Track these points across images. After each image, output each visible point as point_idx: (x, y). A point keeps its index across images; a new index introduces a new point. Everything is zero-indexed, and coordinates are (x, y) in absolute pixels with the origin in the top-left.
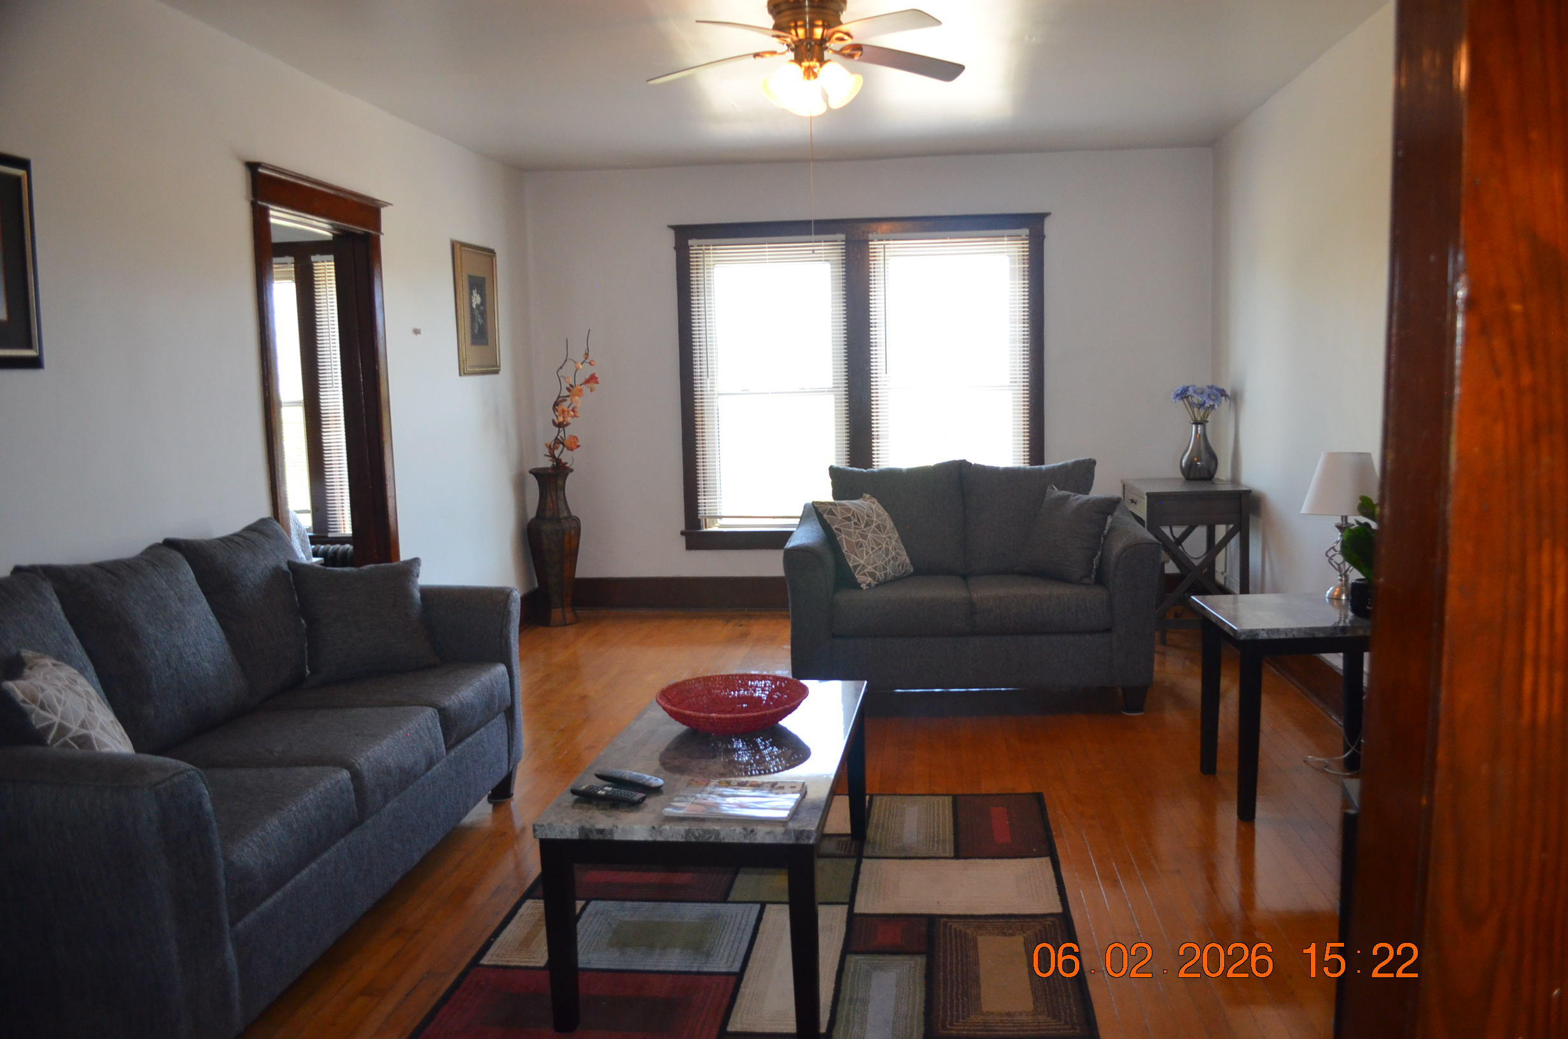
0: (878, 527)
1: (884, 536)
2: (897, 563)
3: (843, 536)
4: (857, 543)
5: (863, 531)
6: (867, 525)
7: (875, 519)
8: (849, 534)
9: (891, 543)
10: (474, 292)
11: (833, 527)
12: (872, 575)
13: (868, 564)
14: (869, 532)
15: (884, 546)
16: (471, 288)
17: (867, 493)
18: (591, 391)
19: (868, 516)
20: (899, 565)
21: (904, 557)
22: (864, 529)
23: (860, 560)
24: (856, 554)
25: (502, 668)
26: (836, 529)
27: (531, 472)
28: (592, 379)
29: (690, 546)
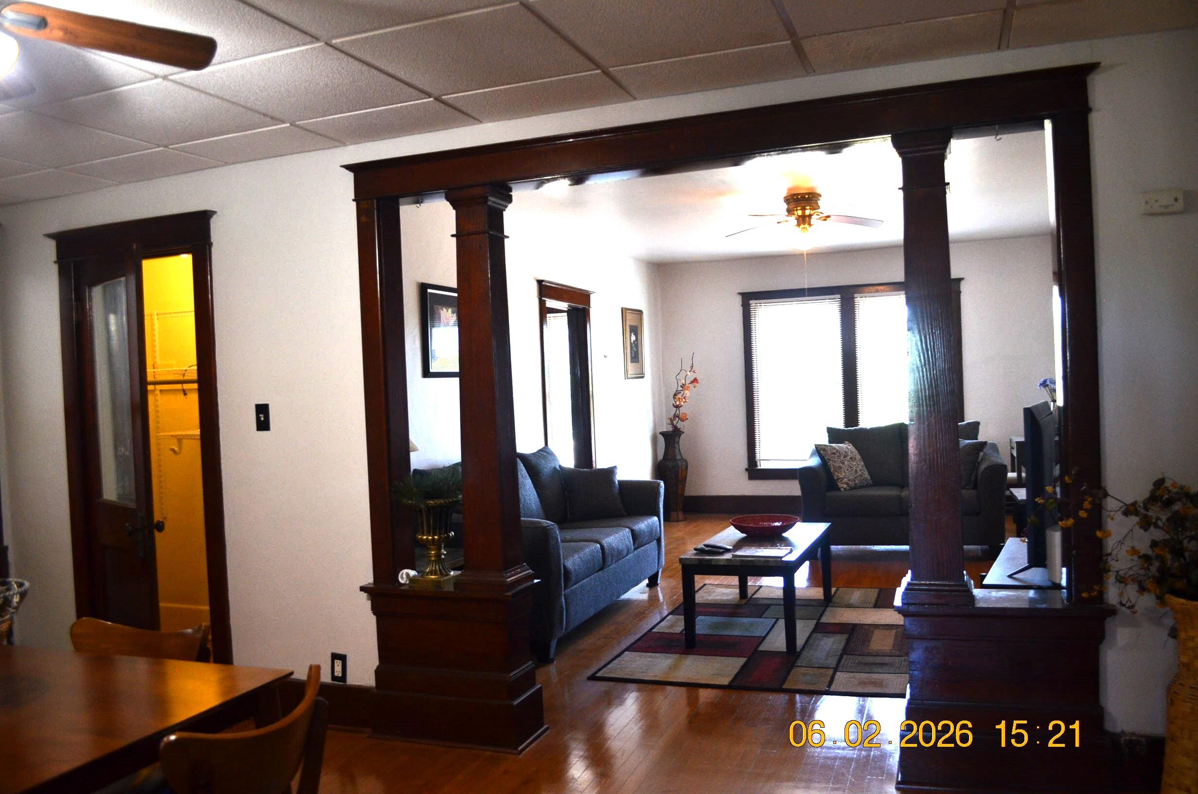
0: (851, 458)
1: (855, 463)
2: (862, 478)
3: (831, 462)
4: (839, 466)
5: (843, 460)
6: (845, 457)
7: (849, 454)
8: (834, 461)
9: (859, 467)
10: (632, 334)
11: (826, 458)
12: (847, 484)
13: (845, 478)
14: (846, 461)
15: (854, 468)
16: (631, 332)
17: (847, 441)
18: (694, 387)
19: (845, 452)
20: (863, 479)
21: (866, 475)
23: (841, 476)
24: (838, 472)
25: (656, 518)
26: (827, 459)
27: (660, 433)
28: (695, 381)
29: (751, 478)
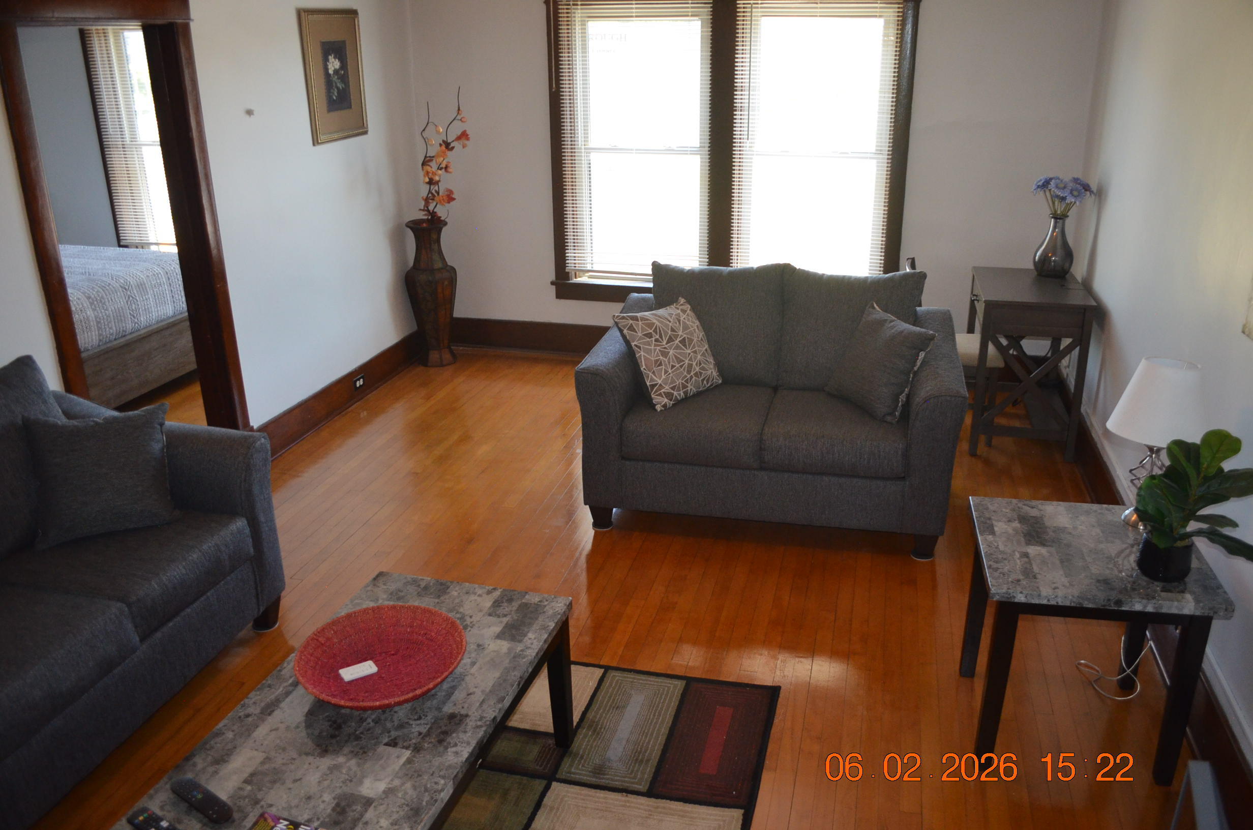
0: (683, 342)
1: (689, 351)
3: (642, 353)
4: (656, 361)
5: (665, 348)
6: (670, 340)
7: (680, 333)
8: (648, 352)
9: (696, 357)
10: (331, 58)
11: (633, 344)
12: (669, 395)
13: (666, 384)
14: (671, 349)
15: (687, 361)
16: (326, 54)
17: (683, 297)
18: (464, 147)
19: (673, 330)
20: (703, 380)
21: (712, 371)
22: (666, 346)
23: (658, 380)
24: (654, 373)
26: (636, 346)
27: (408, 225)
28: (464, 136)
29: (560, 295)
